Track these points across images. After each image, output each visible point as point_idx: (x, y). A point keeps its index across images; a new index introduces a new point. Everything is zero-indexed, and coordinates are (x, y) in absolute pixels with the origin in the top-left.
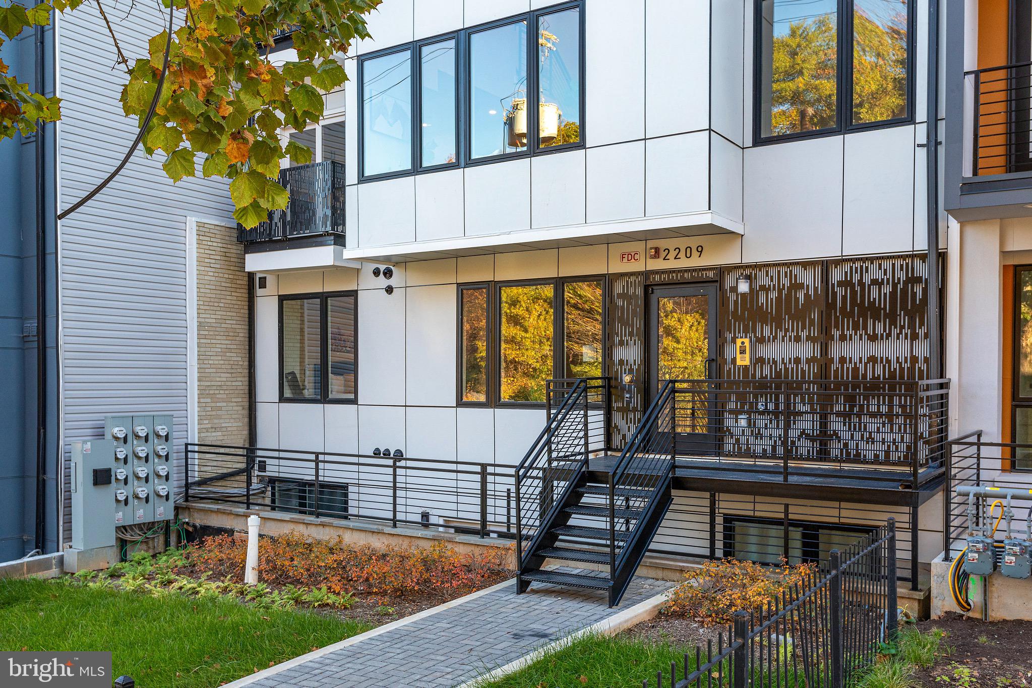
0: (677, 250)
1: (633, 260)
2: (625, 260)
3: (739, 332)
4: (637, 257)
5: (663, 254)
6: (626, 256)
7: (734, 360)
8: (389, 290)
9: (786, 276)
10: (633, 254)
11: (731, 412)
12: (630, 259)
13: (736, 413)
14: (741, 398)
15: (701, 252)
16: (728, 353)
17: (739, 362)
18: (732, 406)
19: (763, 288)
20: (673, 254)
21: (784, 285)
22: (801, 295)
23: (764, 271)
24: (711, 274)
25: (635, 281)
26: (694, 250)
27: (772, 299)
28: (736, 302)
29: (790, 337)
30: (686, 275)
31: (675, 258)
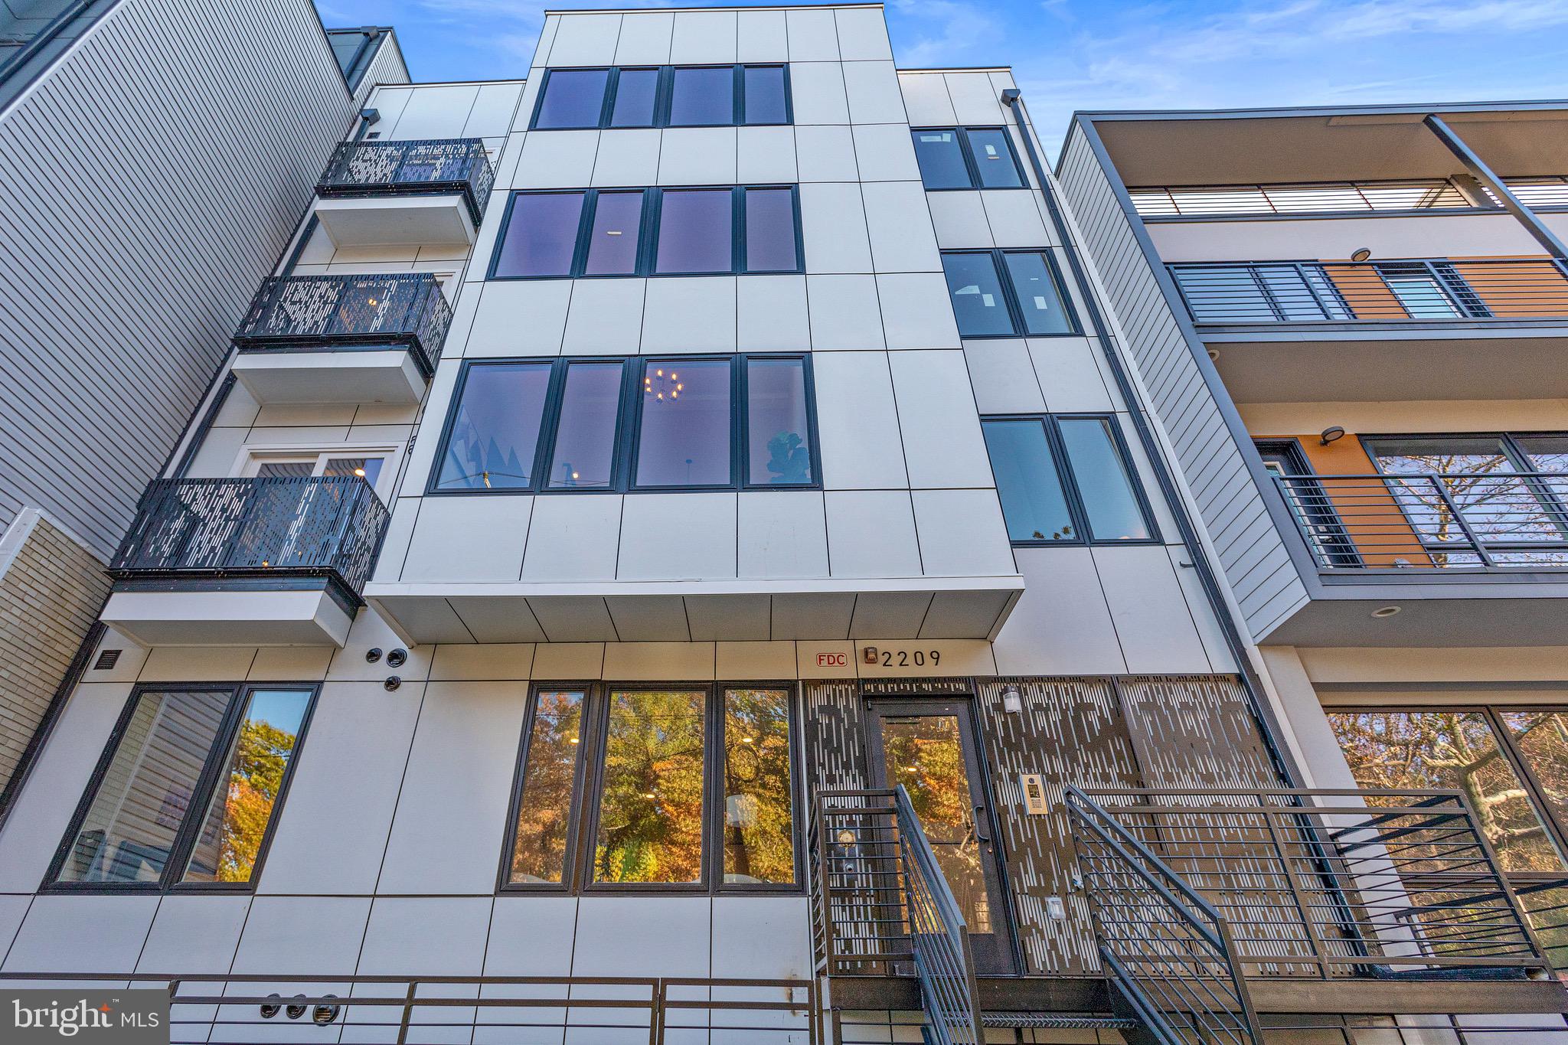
0: (902, 655)
1: (836, 664)
2: (825, 663)
3: (1019, 766)
4: (841, 660)
5: (882, 659)
6: (826, 658)
7: (1021, 808)
8: (392, 684)
9: (1067, 694)
10: (836, 656)
11: (1034, 892)
12: (831, 661)
13: (1040, 893)
14: (1042, 869)
15: (938, 658)
16: (1007, 796)
17: (1030, 810)
18: (1030, 880)
19: (1038, 707)
20: (896, 660)
21: (1067, 705)
22: (1093, 718)
23: (1035, 686)
24: (962, 687)
25: (847, 690)
26: (927, 657)
27: (1055, 723)
28: (1005, 724)
29: (1095, 775)
30: (925, 686)
31: (901, 665)
